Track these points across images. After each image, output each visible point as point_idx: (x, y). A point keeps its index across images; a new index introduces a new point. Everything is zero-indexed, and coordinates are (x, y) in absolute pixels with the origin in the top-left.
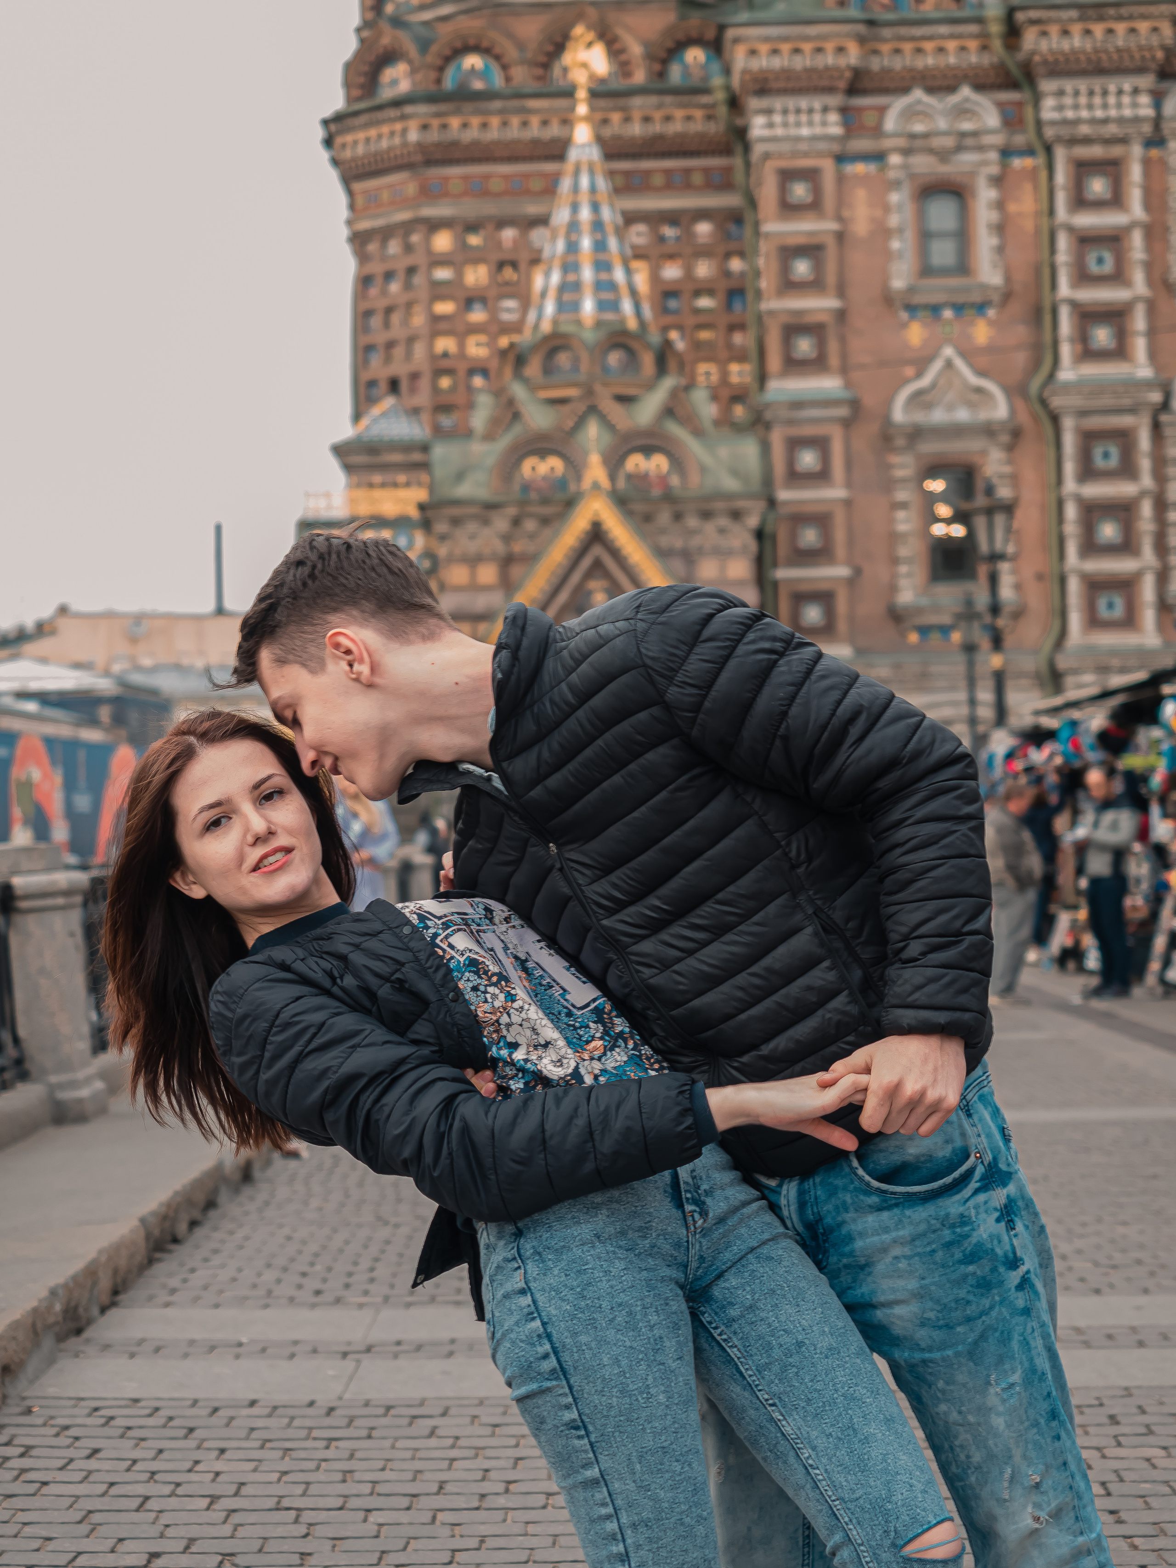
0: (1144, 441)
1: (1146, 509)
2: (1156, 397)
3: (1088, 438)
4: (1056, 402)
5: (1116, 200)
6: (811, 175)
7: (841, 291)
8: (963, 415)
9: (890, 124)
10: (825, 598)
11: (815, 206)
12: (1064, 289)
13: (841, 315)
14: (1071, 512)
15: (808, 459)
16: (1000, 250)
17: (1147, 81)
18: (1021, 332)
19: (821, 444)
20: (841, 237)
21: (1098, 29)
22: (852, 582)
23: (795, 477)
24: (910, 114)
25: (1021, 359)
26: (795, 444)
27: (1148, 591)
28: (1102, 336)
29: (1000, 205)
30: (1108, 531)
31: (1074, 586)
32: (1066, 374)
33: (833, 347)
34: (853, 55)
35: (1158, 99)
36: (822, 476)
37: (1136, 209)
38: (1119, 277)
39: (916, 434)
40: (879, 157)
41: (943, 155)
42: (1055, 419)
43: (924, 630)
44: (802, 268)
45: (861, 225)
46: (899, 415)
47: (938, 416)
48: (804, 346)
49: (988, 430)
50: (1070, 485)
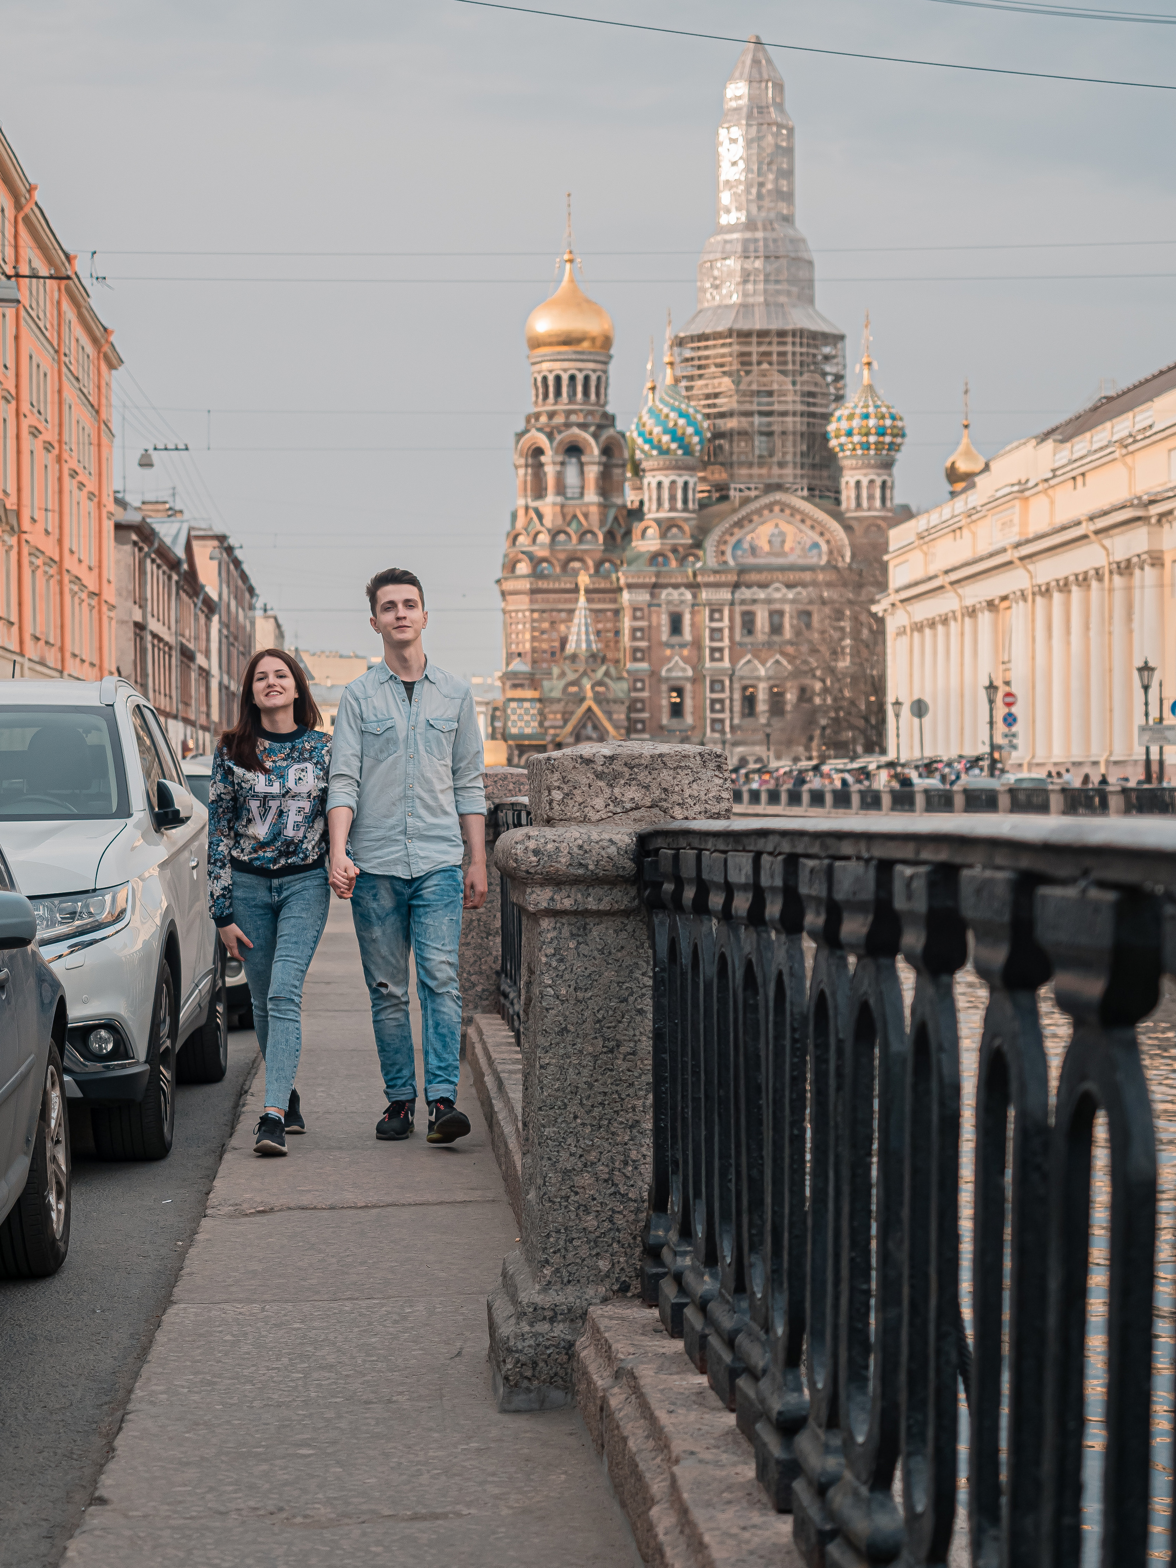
0: (727, 683)
1: (727, 702)
2: (730, 672)
3: (713, 682)
4: (705, 672)
5: (721, 620)
6: (641, 609)
7: (649, 640)
8: (680, 674)
9: (663, 596)
10: (643, 721)
11: (642, 618)
12: (707, 642)
13: (649, 648)
14: (708, 702)
15: (639, 685)
16: (692, 631)
17: (730, 589)
18: (695, 653)
19: (642, 681)
20: (650, 627)
21: (718, 576)
22: (651, 718)
23: (636, 690)
24: (669, 594)
25: (695, 660)
26: (636, 681)
27: (727, 723)
28: (717, 655)
29: (692, 619)
30: (718, 706)
31: (708, 722)
32: (708, 664)
33: (646, 655)
34: (653, 580)
35: (733, 593)
36: (642, 690)
37: (726, 622)
38: (721, 640)
39: (667, 679)
40: (659, 605)
41: (676, 606)
42: (704, 677)
43: (670, 731)
44: (639, 634)
45: (654, 623)
46: (663, 673)
47: (674, 674)
48: (639, 655)
49: (687, 679)
50: (708, 694)
